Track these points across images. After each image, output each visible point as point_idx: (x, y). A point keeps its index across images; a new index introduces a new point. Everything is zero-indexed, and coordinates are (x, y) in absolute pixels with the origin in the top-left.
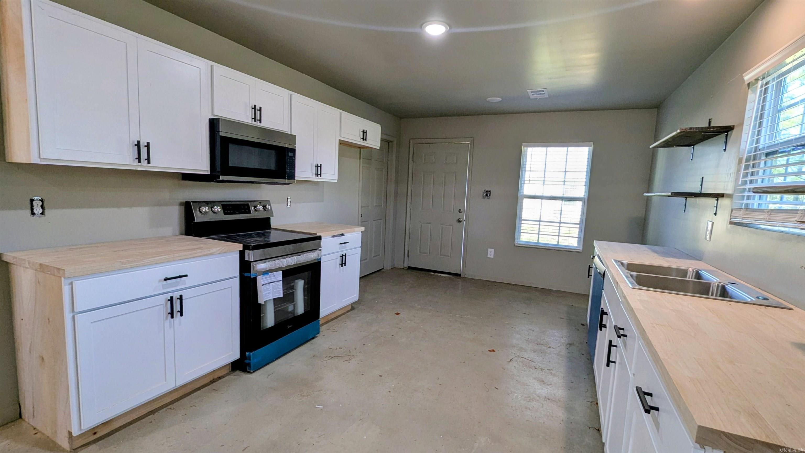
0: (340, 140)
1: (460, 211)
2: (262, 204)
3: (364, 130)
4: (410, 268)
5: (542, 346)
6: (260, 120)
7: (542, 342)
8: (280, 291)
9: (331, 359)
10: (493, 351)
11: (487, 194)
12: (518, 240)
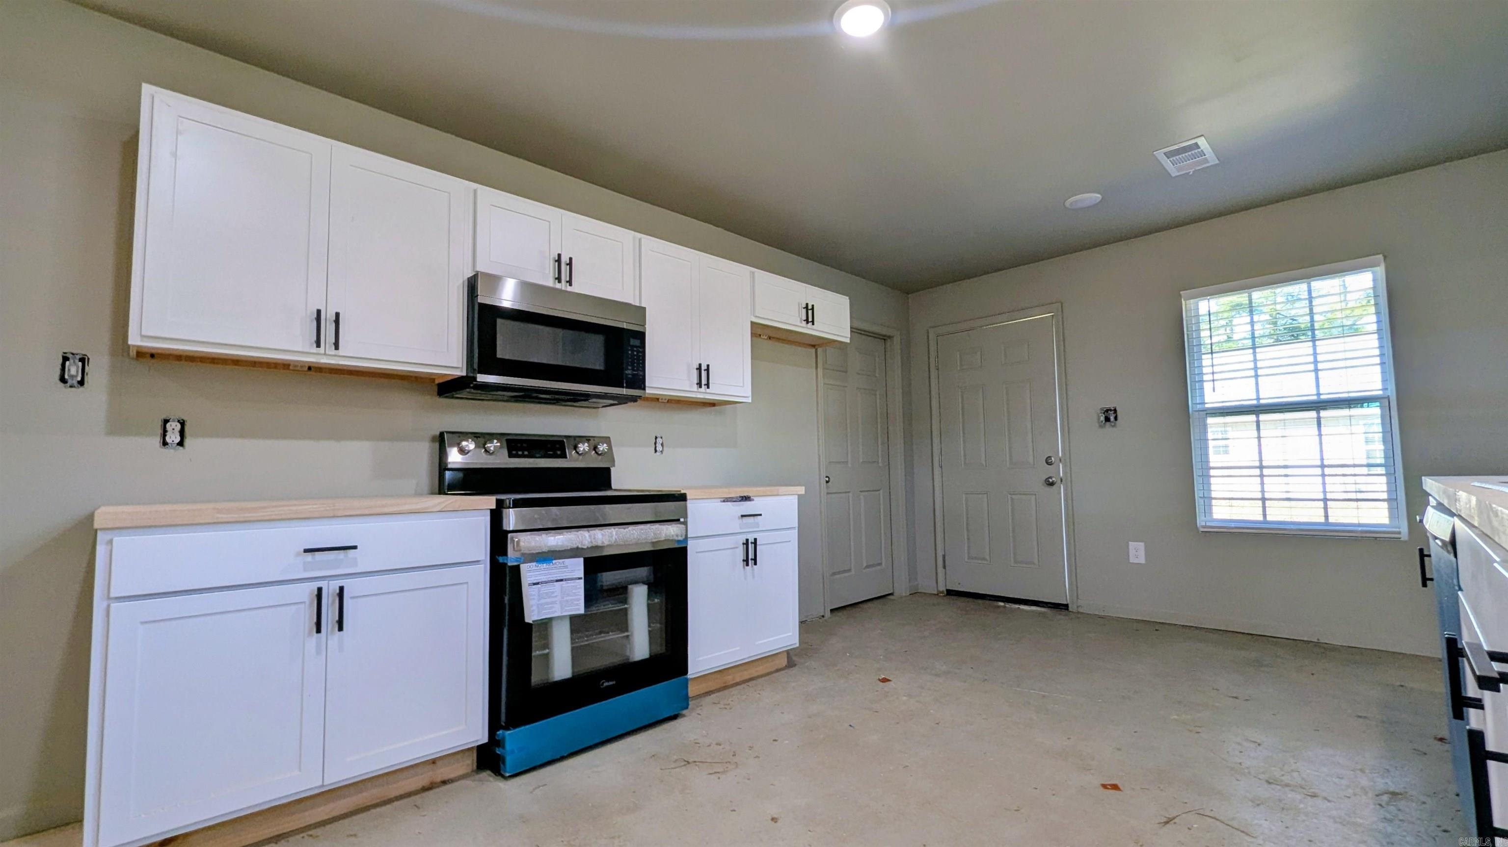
0: (752, 323)
1: (1048, 462)
2: (592, 441)
3: (807, 304)
4: (950, 593)
5: (1287, 789)
6: (570, 282)
7: (1286, 779)
8: (578, 600)
9: (685, 765)
10: (1115, 787)
11: (1109, 416)
12: (1208, 518)
